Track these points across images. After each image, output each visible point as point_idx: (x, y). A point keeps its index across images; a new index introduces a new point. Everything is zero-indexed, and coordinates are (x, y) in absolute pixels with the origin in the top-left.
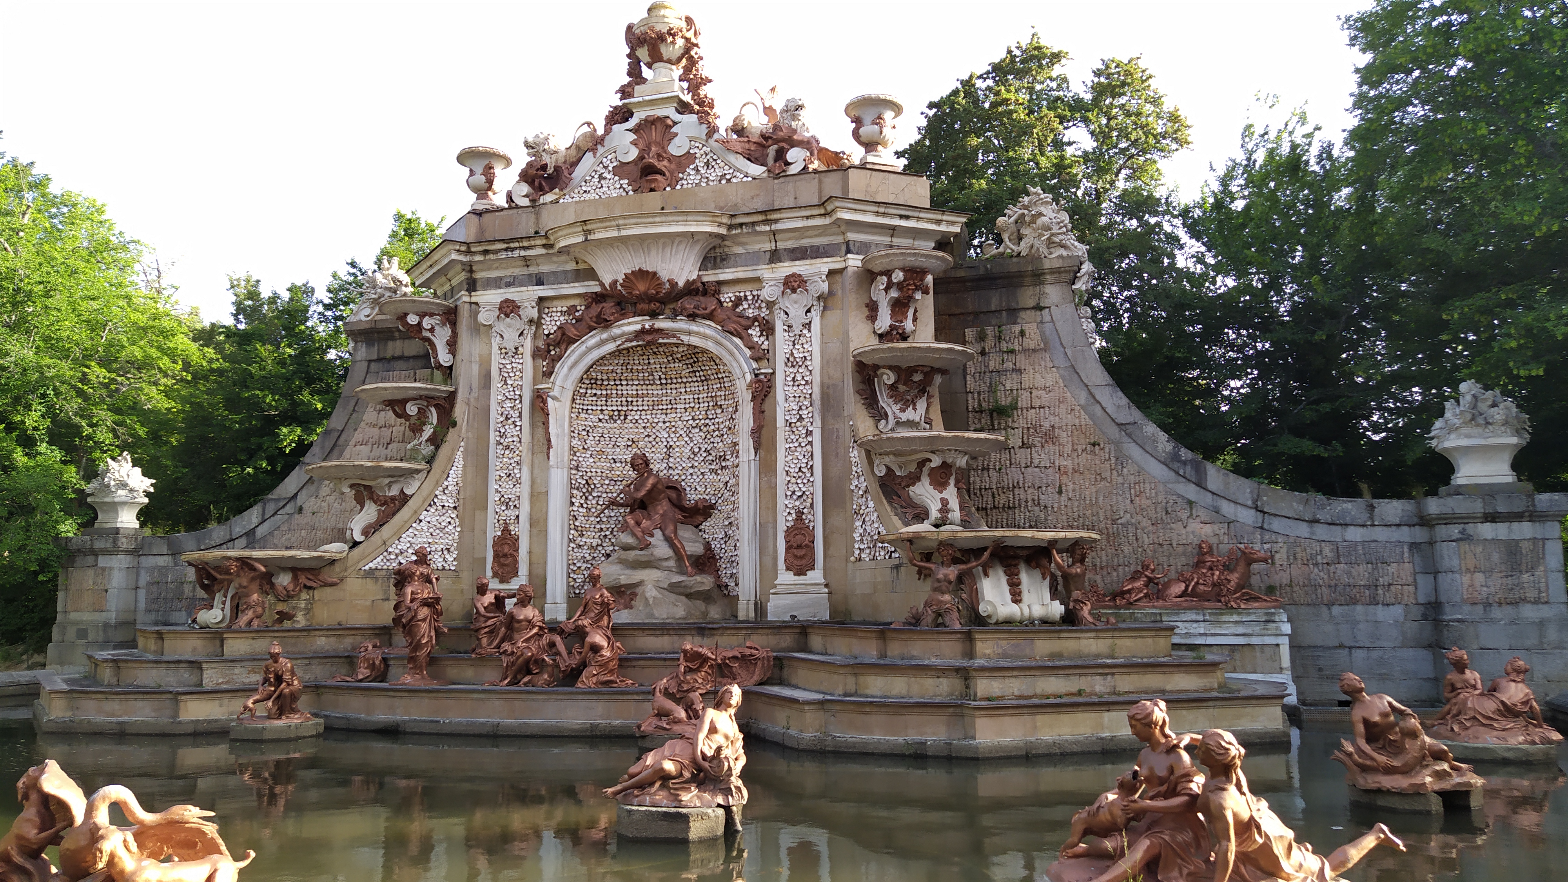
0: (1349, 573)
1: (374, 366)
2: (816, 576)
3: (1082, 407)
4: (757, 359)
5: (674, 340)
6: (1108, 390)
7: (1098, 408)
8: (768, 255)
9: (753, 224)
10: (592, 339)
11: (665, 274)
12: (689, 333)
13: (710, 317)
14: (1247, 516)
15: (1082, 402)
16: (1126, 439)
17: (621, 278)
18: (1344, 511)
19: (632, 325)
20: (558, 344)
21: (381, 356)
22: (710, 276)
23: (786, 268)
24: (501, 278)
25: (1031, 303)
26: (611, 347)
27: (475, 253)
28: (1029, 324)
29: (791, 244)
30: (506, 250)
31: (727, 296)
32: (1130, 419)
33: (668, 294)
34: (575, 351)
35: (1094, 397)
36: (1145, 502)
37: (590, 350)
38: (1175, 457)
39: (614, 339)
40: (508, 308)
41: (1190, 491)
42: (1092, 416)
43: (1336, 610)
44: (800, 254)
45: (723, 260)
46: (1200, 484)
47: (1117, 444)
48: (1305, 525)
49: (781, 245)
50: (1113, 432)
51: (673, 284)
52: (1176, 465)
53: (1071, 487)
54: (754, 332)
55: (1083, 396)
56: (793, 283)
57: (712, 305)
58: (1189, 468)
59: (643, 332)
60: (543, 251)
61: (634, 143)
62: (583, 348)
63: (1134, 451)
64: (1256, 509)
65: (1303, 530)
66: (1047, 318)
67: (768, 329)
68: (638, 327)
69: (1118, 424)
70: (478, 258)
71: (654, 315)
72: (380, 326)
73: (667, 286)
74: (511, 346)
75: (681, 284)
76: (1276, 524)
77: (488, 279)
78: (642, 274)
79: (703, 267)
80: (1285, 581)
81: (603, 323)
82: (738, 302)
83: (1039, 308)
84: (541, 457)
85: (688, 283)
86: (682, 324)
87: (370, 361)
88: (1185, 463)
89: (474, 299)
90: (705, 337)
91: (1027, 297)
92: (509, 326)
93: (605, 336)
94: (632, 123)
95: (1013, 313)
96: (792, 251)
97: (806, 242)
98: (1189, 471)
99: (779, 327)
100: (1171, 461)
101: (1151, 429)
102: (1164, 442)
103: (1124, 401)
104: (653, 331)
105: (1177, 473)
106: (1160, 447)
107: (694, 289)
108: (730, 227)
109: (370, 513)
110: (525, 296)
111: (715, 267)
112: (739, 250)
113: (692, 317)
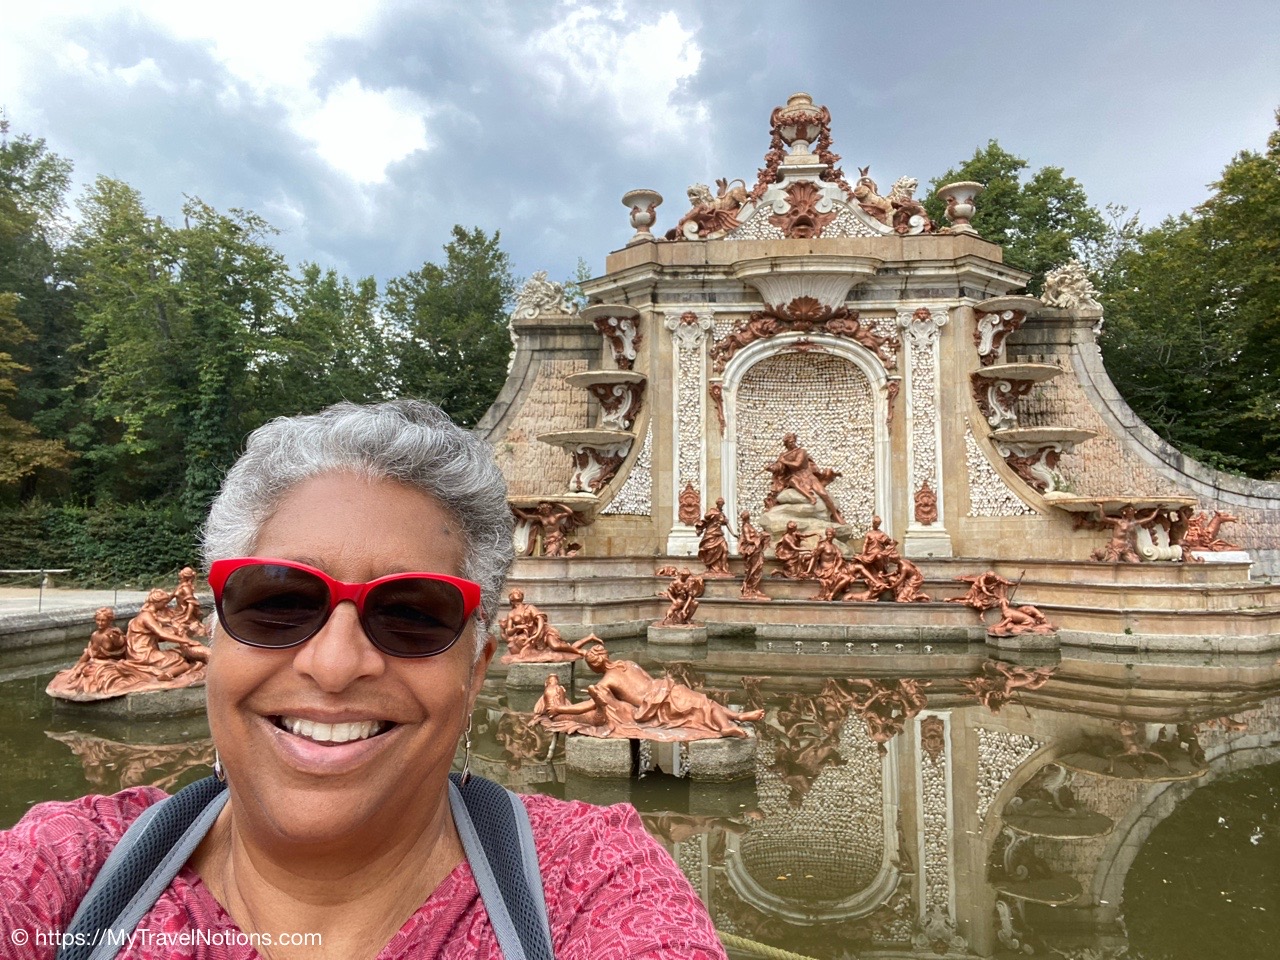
0: (1270, 529)
1: (536, 355)
2: (938, 526)
3: (1100, 414)
4: (889, 369)
5: (822, 351)
6: (1118, 404)
7: (1111, 416)
8: (899, 293)
9: (897, 269)
10: (757, 346)
11: (823, 302)
12: (835, 346)
13: (853, 335)
14: (1208, 492)
15: (1100, 410)
16: (1130, 437)
17: (788, 302)
18: (1269, 490)
19: (788, 337)
20: (726, 349)
21: (544, 347)
22: (853, 306)
23: (915, 304)
24: (679, 295)
25: (1065, 340)
26: (770, 353)
27: (666, 274)
28: (1062, 353)
29: (917, 286)
30: (693, 273)
31: (865, 321)
32: (1133, 424)
33: (824, 315)
34: (740, 355)
35: (1108, 407)
36: (1142, 480)
37: (754, 354)
38: (1164, 452)
39: (773, 347)
40: (690, 319)
41: (1172, 474)
42: (1106, 420)
43: (1262, 553)
44: (924, 293)
45: (863, 294)
46: (1179, 470)
47: (1124, 440)
48: (1244, 498)
49: (909, 286)
50: (1121, 432)
51: (828, 309)
52: (1163, 456)
53: (1092, 469)
54: (885, 348)
55: (1101, 407)
56: (923, 316)
57: (853, 326)
58: (1172, 459)
59: (798, 343)
60: (723, 277)
61: (787, 200)
62: (750, 352)
63: (1136, 446)
64: (1215, 487)
65: (1242, 501)
66: (1076, 351)
67: (897, 347)
68: (795, 339)
69: (1125, 427)
70: (667, 278)
71: (808, 331)
72: (545, 323)
73: (824, 310)
74: (690, 347)
75: (834, 309)
76: (1226, 497)
77: (668, 295)
78: (807, 300)
79: (848, 298)
80: (1232, 534)
81: (769, 334)
82: (873, 326)
83: (1070, 344)
84: (715, 434)
85: (839, 309)
86: (829, 339)
87: (533, 351)
88: (1169, 455)
89: (657, 310)
90: (848, 349)
91: (1062, 336)
92: (690, 332)
93: (767, 344)
94: (785, 183)
95: (1051, 346)
96: (918, 291)
97: (929, 286)
98: (1172, 461)
99: (908, 346)
100: (1160, 455)
101: (1147, 431)
102: (1155, 441)
103: (1130, 412)
104: (807, 343)
105: (1164, 462)
106: (1154, 444)
107: (841, 314)
108: (879, 271)
109: (593, 470)
110: (705, 309)
111: (857, 298)
112: (878, 288)
113: (838, 335)
